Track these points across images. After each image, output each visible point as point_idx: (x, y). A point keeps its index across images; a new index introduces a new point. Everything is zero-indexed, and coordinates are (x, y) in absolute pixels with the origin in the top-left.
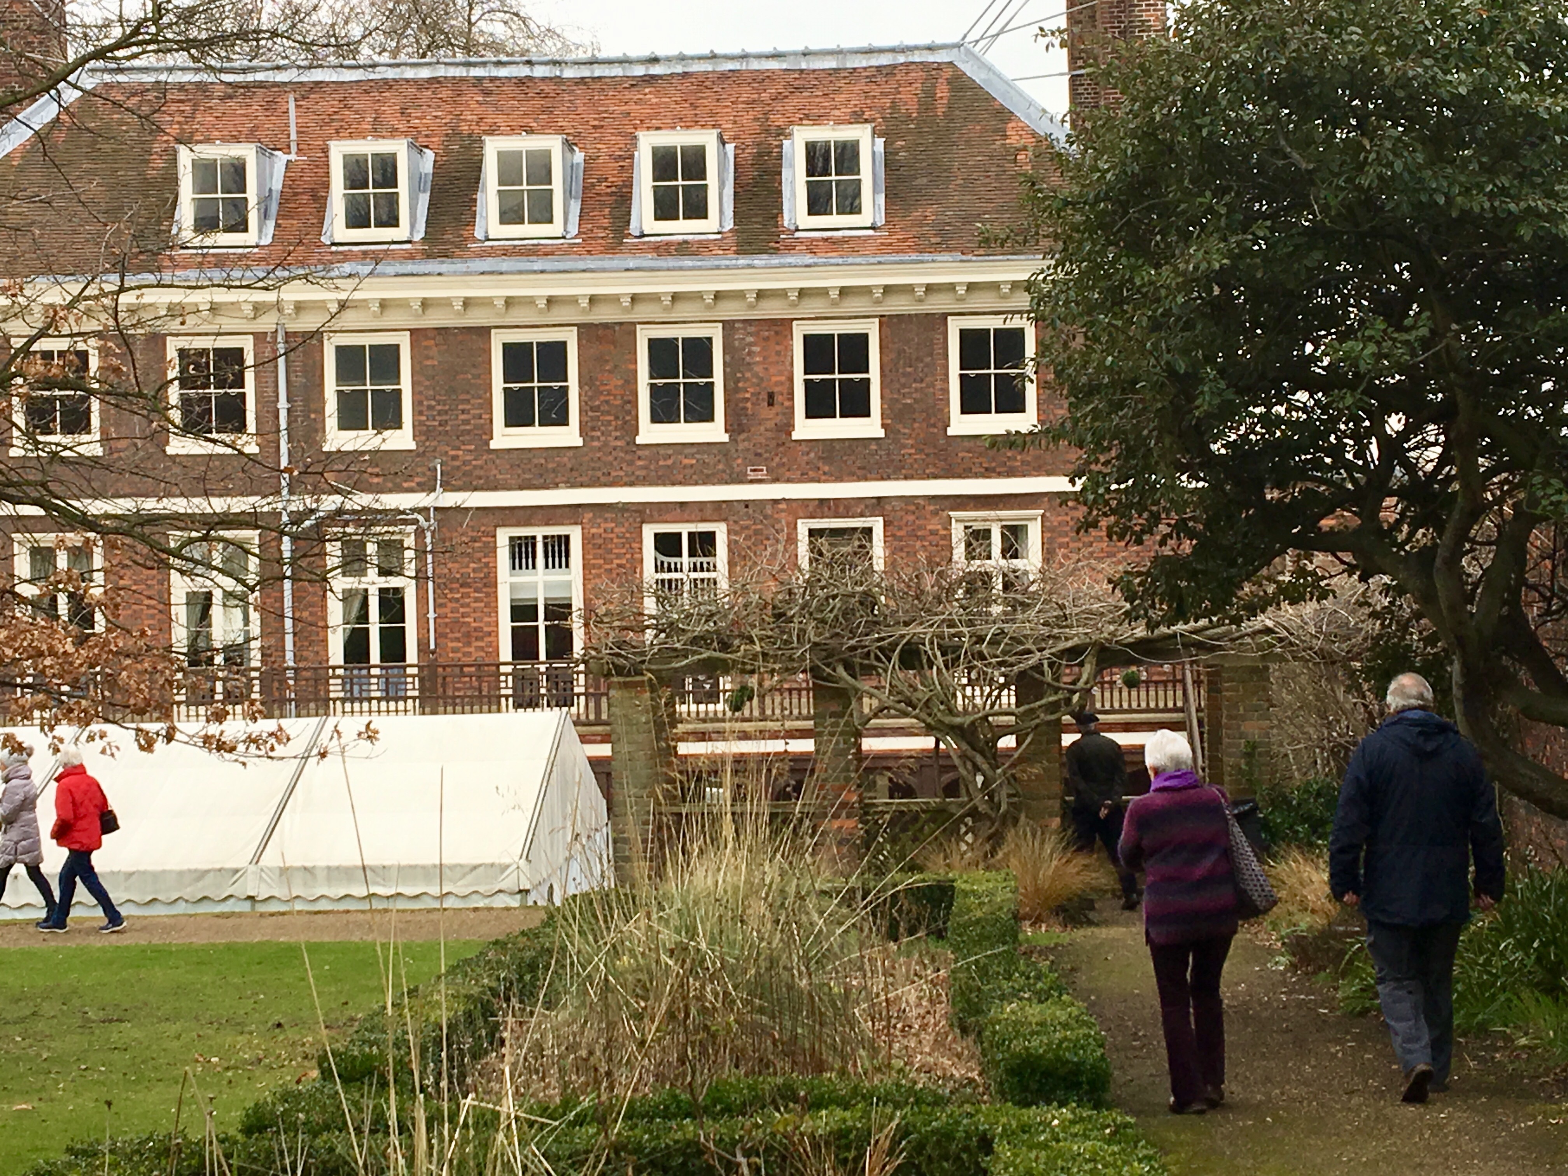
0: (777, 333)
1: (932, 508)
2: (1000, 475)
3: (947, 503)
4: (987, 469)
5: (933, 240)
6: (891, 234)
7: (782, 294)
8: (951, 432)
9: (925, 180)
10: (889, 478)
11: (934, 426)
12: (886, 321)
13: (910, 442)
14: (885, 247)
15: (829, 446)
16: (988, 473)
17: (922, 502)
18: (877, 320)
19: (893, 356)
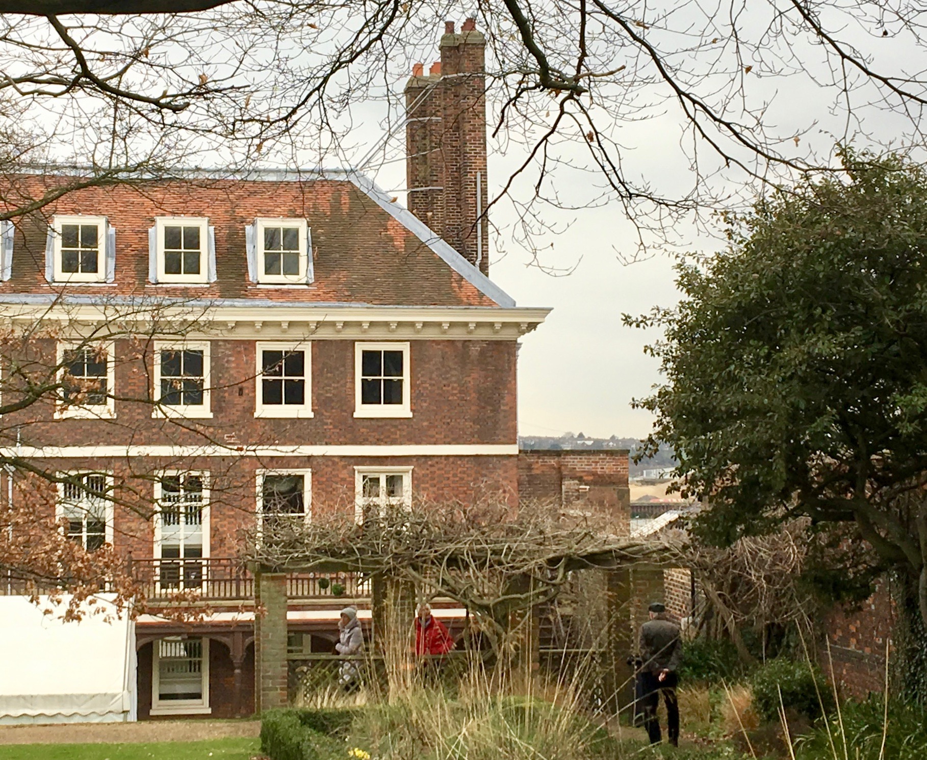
0: (245, 349)
1: (343, 463)
2: (386, 443)
3: (352, 461)
4: (378, 440)
5: (347, 293)
6: (319, 289)
7: (252, 324)
8: (356, 415)
9: (338, 255)
10: (316, 444)
11: (345, 411)
12: (316, 344)
13: (329, 421)
14: (316, 297)
15: (277, 422)
16: (378, 442)
17: (336, 460)
18: (310, 343)
19: (320, 366)
